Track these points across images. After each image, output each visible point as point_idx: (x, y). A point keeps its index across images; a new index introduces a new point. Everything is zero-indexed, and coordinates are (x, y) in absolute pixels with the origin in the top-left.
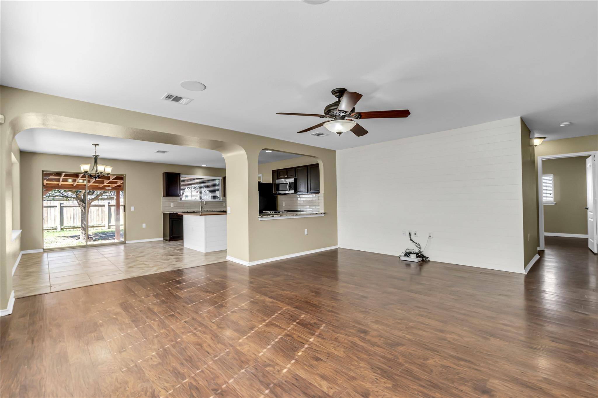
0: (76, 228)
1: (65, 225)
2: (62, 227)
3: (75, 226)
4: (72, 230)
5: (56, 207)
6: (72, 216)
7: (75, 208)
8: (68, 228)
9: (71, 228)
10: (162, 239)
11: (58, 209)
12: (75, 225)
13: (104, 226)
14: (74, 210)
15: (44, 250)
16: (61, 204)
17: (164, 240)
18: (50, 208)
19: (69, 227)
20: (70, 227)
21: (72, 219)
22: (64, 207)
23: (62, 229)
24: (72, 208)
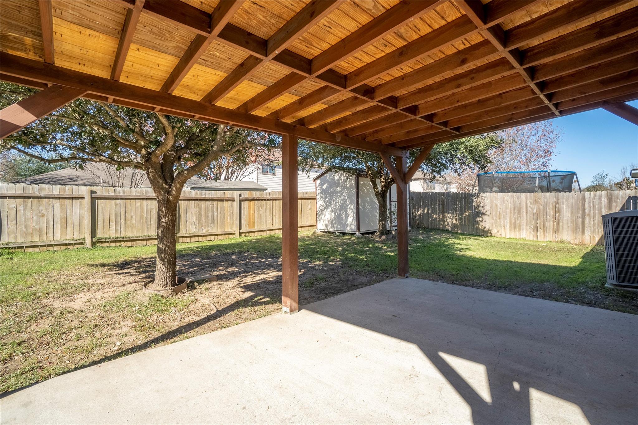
0: (120, 241)
1: (100, 235)
2: (94, 240)
3: (118, 238)
4: (113, 244)
5: (83, 198)
6: (113, 218)
7: (118, 201)
8: (105, 242)
9: (111, 242)
11: (87, 202)
12: (118, 235)
14: (116, 205)
16: (92, 192)
18: (71, 201)
19: (107, 240)
20: (109, 239)
21: (113, 224)
22: (97, 198)
23: (93, 244)
24: (113, 202)
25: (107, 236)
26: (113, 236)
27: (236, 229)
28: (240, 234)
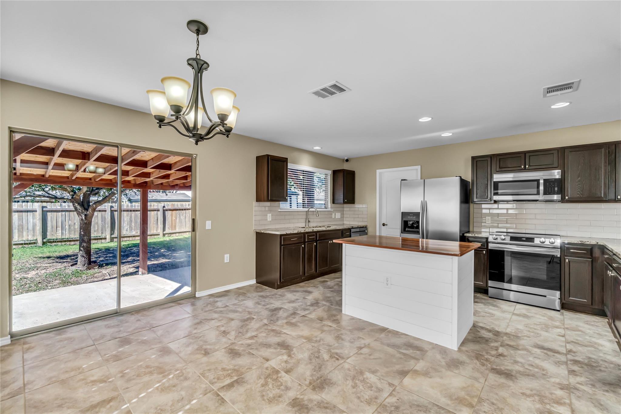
0: (65, 241)
1: (49, 237)
2: (44, 240)
3: (63, 239)
4: (60, 244)
5: (36, 211)
6: (60, 224)
7: (64, 213)
8: (53, 242)
9: (58, 242)
10: (253, 282)
11: (38, 215)
12: (63, 237)
13: (105, 239)
14: (62, 215)
15: (12, 336)
16: (43, 207)
17: (257, 282)
18: (26, 213)
19: (55, 240)
20: (56, 240)
21: (59, 229)
22: (47, 211)
23: (44, 243)
24: (60, 213)
25: (55, 238)
26: (60, 237)
27: (160, 231)
28: (164, 235)
